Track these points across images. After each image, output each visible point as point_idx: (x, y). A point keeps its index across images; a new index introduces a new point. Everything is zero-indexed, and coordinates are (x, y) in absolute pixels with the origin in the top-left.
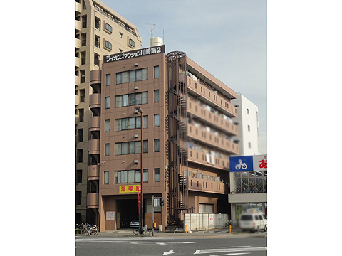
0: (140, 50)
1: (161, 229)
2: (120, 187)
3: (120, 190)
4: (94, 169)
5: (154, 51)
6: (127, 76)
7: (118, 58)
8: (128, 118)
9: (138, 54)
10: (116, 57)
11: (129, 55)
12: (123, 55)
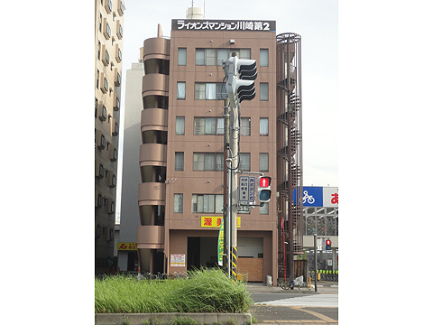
0: (236, 22)
1: (270, 282)
2: (203, 218)
3: (203, 222)
4: (156, 188)
5: (258, 26)
6: (213, 55)
7: (198, 26)
8: (217, 118)
9: (233, 26)
10: (194, 25)
11: (216, 26)
12: (207, 23)
